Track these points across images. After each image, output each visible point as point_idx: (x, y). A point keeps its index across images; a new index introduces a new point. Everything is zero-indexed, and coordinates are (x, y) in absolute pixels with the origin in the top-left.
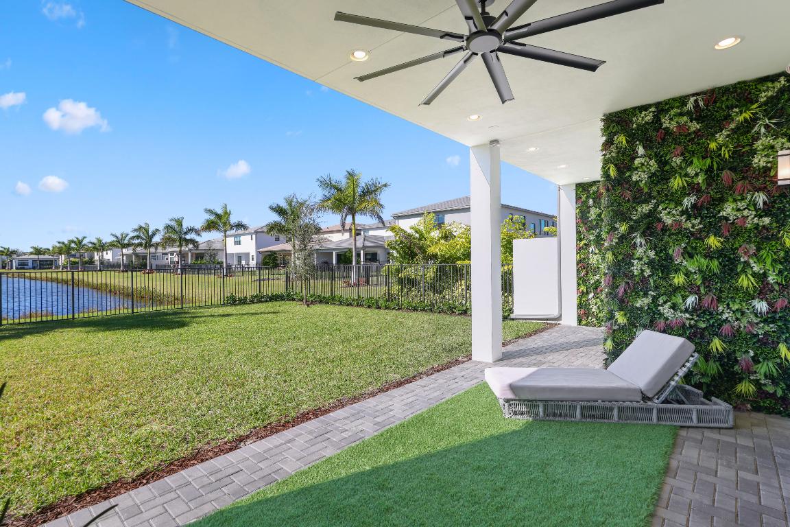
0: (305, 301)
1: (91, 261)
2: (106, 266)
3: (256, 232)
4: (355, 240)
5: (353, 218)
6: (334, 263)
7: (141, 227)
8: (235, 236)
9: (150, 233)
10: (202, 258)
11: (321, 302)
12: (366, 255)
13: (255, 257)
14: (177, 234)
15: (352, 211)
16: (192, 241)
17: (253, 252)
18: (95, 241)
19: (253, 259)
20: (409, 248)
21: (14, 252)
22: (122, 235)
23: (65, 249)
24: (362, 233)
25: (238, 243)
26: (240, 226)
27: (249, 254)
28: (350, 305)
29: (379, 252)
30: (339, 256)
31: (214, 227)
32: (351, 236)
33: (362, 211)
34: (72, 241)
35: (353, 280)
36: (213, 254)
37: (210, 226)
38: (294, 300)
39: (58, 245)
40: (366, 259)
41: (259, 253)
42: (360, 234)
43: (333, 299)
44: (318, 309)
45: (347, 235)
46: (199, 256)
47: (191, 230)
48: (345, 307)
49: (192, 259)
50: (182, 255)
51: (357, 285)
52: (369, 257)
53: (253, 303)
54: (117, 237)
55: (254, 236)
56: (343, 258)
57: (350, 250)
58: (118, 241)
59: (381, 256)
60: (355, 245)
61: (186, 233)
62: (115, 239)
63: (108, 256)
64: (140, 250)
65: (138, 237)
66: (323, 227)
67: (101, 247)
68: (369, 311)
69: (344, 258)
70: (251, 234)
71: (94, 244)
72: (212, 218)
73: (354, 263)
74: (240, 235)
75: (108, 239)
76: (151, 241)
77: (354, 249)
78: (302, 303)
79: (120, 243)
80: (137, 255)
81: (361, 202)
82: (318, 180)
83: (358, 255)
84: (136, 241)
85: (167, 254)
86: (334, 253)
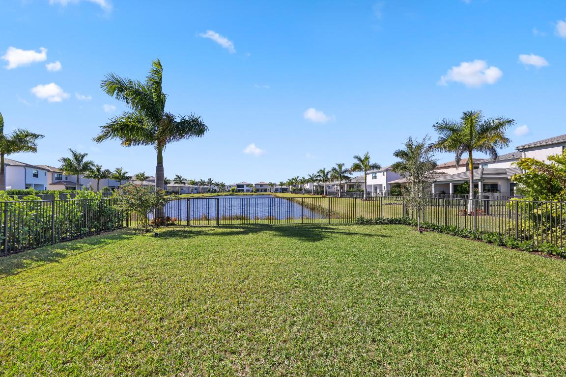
0: (419, 226)
1: (301, 189)
2: (308, 192)
3: (387, 170)
4: (472, 173)
5: (470, 155)
6: (451, 193)
7: (321, 170)
8: (373, 173)
9: (326, 173)
10: (353, 187)
11: (434, 230)
12: (484, 186)
13: (386, 187)
14: (339, 173)
15: (469, 148)
16: (347, 178)
17: (384, 184)
18: (302, 179)
19: (384, 189)
20: (549, 182)
21: (274, 184)
22: (313, 175)
23: (291, 183)
24: (480, 166)
25: (374, 178)
26: (376, 167)
27: (382, 185)
28: (466, 236)
29: (500, 183)
30: (455, 187)
31: (358, 168)
32: (468, 170)
33: (481, 148)
34: (293, 179)
35: (470, 208)
36: (358, 185)
37: (357, 168)
38: (410, 224)
39: (289, 181)
40: (484, 190)
41: (388, 184)
42: (478, 168)
43: (447, 228)
44: (431, 236)
45: (464, 169)
46: (351, 186)
47: (346, 171)
48: (459, 239)
49: (347, 188)
50: (342, 186)
51: (475, 213)
52: (487, 188)
53: (377, 224)
54: (311, 176)
55: (385, 173)
56: (459, 188)
57: (467, 182)
59: (503, 187)
60: (472, 178)
61: (343, 173)
62: (310, 177)
63: (308, 186)
64: (321, 183)
65: (320, 176)
66: (439, 163)
67: (304, 181)
68: (489, 247)
69: (461, 189)
70: (383, 171)
72: (358, 162)
73: (471, 194)
74: (376, 173)
75: (307, 178)
76: (326, 178)
77: (471, 181)
78: (416, 228)
79: (312, 180)
80: (320, 186)
81: (479, 139)
82: (434, 126)
83: (476, 186)
84: (319, 178)
85: (334, 185)
86: (451, 184)
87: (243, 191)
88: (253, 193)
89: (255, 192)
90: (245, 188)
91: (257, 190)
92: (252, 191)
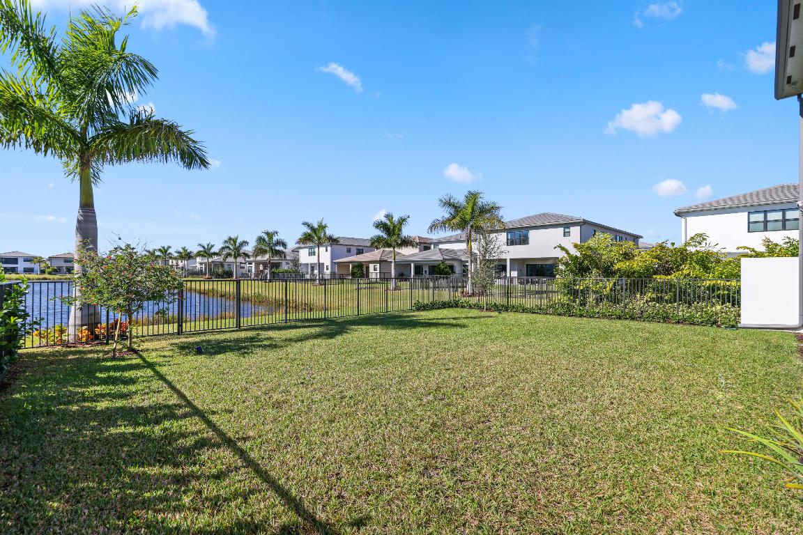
8: (310, 248)
9: (238, 244)
10: (277, 267)
13: (329, 267)
14: (268, 245)
17: (328, 263)
19: (327, 269)
22: (208, 245)
25: (312, 254)
27: (323, 264)
31: (310, 240)
35: (470, 290)
37: (307, 238)
41: (332, 263)
54: (203, 247)
55: (329, 248)
56: (436, 269)
58: (205, 252)
62: (202, 249)
65: (227, 248)
67: (187, 255)
70: (325, 246)
71: (179, 252)
72: (309, 231)
76: (238, 251)
86: (412, 265)
87: (14, 270)
88: (46, 276)
89: (50, 273)
90: (21, 265)
91: (57, 271)
92: (43, 272)
